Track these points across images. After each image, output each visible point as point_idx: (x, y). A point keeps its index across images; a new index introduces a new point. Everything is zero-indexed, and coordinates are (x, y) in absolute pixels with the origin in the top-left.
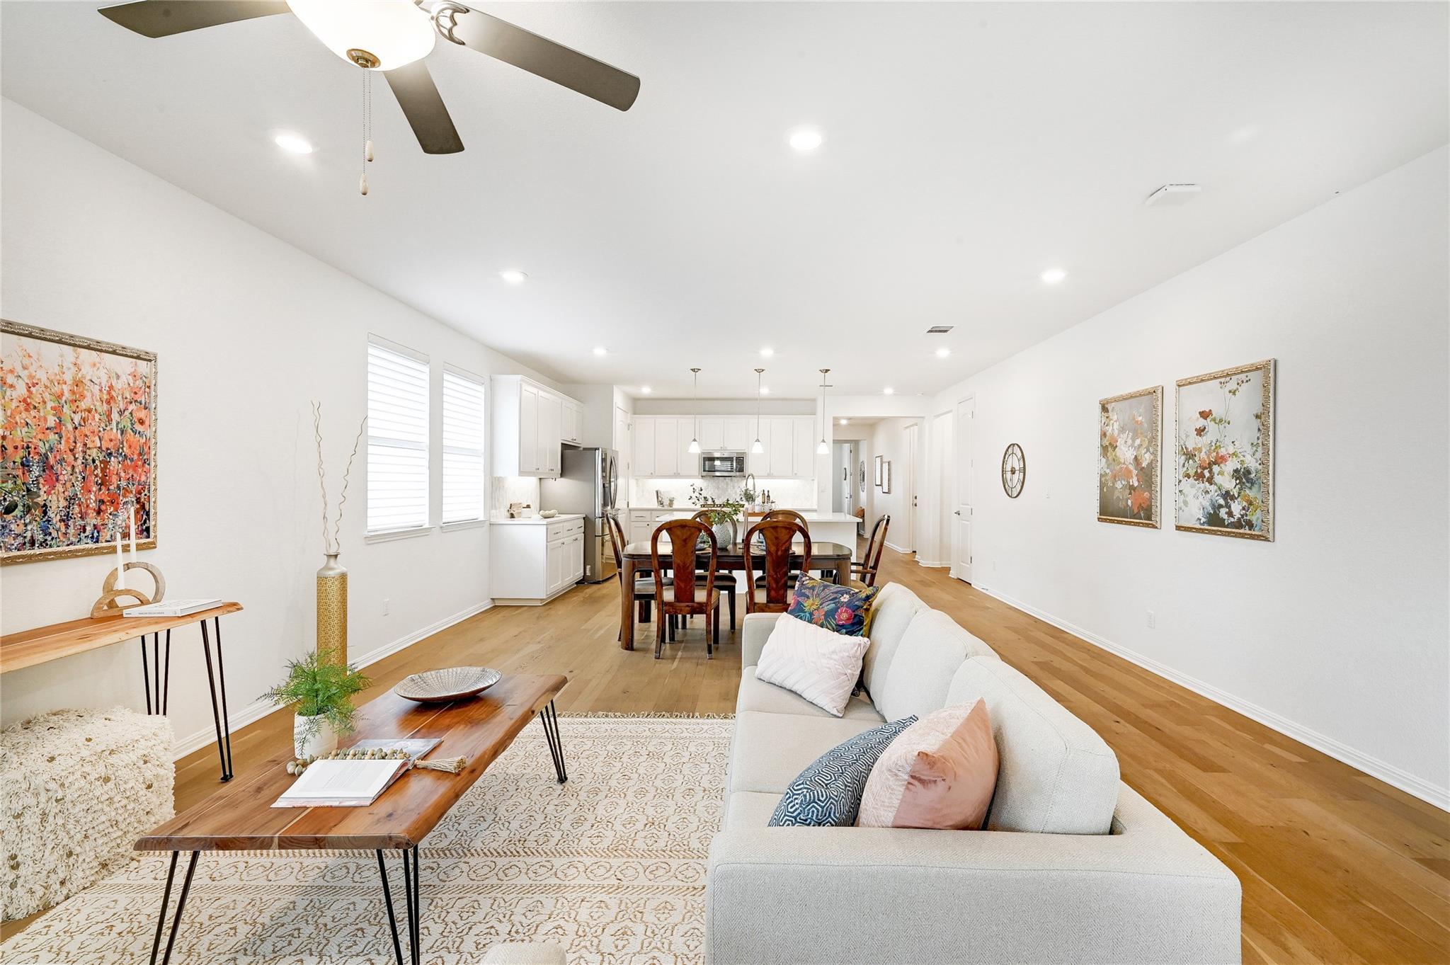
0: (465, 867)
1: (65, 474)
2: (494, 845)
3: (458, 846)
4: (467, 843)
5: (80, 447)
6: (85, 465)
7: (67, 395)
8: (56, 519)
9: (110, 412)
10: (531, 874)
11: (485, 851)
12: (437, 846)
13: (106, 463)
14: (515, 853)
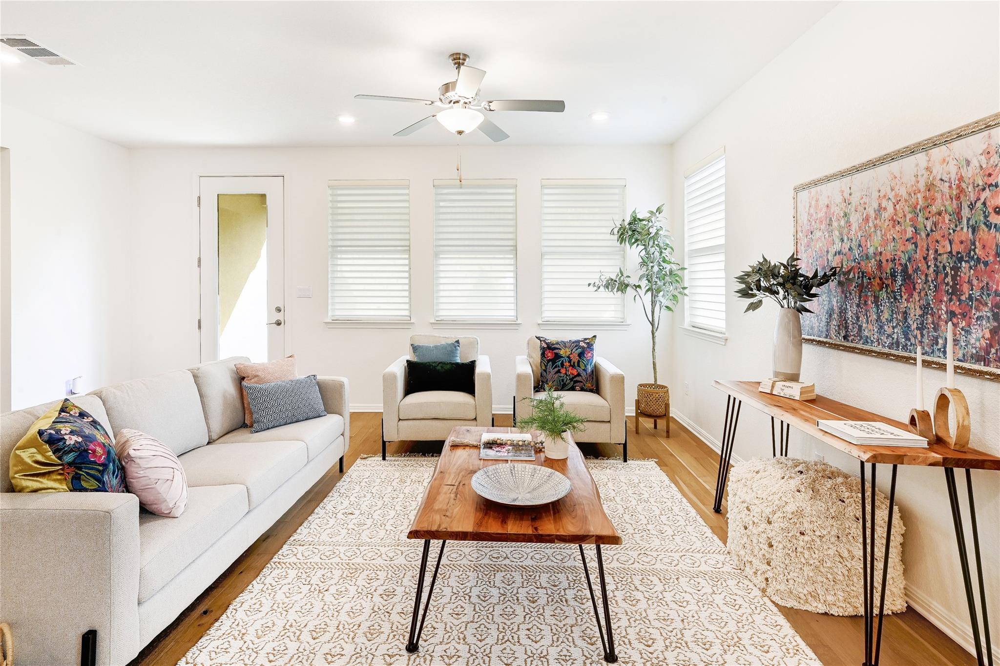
5: (932, 254)
9: (960, 208)
13: (956, 269)
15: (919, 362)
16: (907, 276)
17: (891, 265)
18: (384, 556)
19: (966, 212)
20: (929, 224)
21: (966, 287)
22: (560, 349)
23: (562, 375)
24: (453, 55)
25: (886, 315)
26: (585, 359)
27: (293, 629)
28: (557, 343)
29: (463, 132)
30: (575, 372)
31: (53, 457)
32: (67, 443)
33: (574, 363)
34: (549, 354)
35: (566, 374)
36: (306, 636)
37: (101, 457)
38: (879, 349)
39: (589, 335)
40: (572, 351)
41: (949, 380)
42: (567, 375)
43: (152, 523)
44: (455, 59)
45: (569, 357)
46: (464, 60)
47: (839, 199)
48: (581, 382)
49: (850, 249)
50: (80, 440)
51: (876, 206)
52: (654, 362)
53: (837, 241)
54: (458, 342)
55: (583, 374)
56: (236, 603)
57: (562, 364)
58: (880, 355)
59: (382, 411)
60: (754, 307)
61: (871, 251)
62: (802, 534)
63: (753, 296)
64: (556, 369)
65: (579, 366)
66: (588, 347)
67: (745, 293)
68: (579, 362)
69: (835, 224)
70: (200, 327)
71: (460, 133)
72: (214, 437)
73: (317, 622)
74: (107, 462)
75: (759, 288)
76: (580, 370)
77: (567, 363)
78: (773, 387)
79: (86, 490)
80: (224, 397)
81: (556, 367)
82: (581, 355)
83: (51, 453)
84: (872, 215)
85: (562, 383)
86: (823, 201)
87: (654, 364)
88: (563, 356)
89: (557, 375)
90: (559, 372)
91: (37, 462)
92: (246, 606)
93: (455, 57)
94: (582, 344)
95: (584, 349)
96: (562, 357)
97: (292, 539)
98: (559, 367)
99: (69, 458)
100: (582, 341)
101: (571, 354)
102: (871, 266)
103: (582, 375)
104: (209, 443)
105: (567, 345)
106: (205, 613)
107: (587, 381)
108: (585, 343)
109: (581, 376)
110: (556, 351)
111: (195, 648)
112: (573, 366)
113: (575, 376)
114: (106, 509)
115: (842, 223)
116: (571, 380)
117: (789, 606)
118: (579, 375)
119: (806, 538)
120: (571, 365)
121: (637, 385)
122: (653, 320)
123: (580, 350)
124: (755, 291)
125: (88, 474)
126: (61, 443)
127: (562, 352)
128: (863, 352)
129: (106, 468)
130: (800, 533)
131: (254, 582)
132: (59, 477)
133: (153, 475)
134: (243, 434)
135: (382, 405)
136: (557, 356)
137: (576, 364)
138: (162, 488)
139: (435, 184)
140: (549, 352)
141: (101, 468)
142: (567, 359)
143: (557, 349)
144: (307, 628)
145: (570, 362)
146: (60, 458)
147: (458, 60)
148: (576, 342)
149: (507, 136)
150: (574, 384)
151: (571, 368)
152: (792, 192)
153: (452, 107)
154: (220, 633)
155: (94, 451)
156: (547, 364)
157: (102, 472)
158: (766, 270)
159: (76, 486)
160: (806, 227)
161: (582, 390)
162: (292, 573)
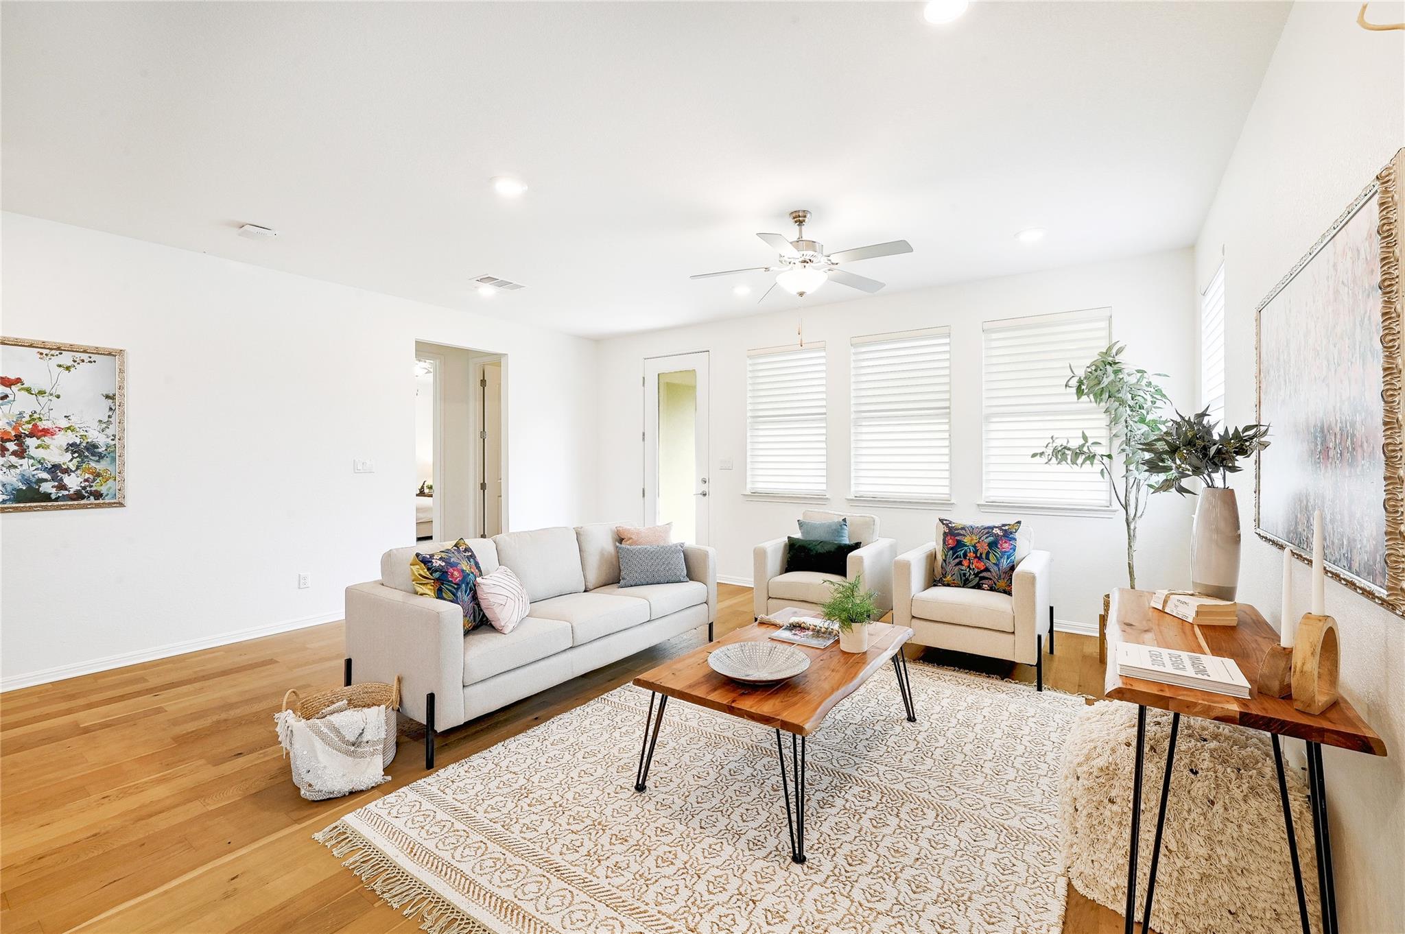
0: (754, 738)
2: (730, 747)
3: (756, 754)
4: (748, 754)
10: (714, 722)
11: (737, 745)
12: (772, 759)
14: (718, 737)
18: (683, 716)
22: (964, 535)
23: (964, 568)
24: (792, 213)
26: (998, 550)
27: (577, 747)
28: (963, 528)
29: (804, 293)
30: (981, 566)
31: (428, 573)
32: (434, 565)
33: (981, 554)
34: (951, 541)
35: (969, 567)
36: (580, 755)
37: (457, 578)
39: (1011, 520)
40: (980, 538)
42: (970, 569)
43: (488, 634)
44: (794, 218)
45: (975, 546)
46: (805, 217)
48: (991, 579)
50: (443, 564)
52: (1129, 564)
54: (844, 520)
55: (994, 569)
56: (556, 718)
57: (965, 555)
59: (753, 586)
60: (1168, 485)
62: (1112, 801)
64: (957, 560)
65: (988, 558)
66: (1004, 536)
68: (988, 553)
70: (644, 496)
71: (801, 294)
72: (590, 586)
73: (594, 748)
74: (460, 583)
76: (989, 564)
77: (972, 554)
78: (1165, 602)
79: (445, 599)
80: (602, 554)
81: (957, 557)
82: (993, 545)
83: (426, 570)
85: (964, 578)
87: (1129, 567)
88: (968, 544)
89: (957, 568)
90: (960, 563)
91: (421, 575)
92: (561, 722)
93: (794, 215)
94: (996, 531)
95: (1002, 538)
96: (966, 546)
97: (627, 685)
98: (960, 557)
99: (437, 575)
100: (996, 527)
101: (979, 542)
103: (992, 570)
104: (585, 591)
105: (975, 531)
106: (536, 718)
107: (1000, 578)
108: (1001, 529)
109: (990, 571)
110: (958, 538)
111: (513, 738)
112: (979, 558)
113: (982, 571)
114: (438, 611)
116: (976, 575)
117: (1090, 897)
118: (987, 570)
119: (1115, 808)
120: (976, 557)
121: (1103, 595)
122: (1127, 505)
123: (991, 539)
125: (447, 589)
126: (430, 564)
127: (966, 540)
129: (459, 588)
130: (1110, 800)
131: (578, 708)
132: (431, 587)
133: (492, 599)
134: (613, 589)
135: (753, 580)
136: (960, 544)
137: (984, 556)
138: (497, 610)
139: (853, 343)
140: (951, 538)
141: (456, 586)
142: (972, 548)
143: (961, 535)
144: (585, 750)
145: (975, 552)
146: (431, 574)
147: (799, 218)
148: (988, 528)
149: (883, 285)
150: (980, 580)
151: (977, 560)
153: (792, 269)
154: (534, 733)
155: (452, 574)
156: (948, 552)
157: (457, 589)
159: (439, 595)
161: (992, 589)
162: (608, 709)
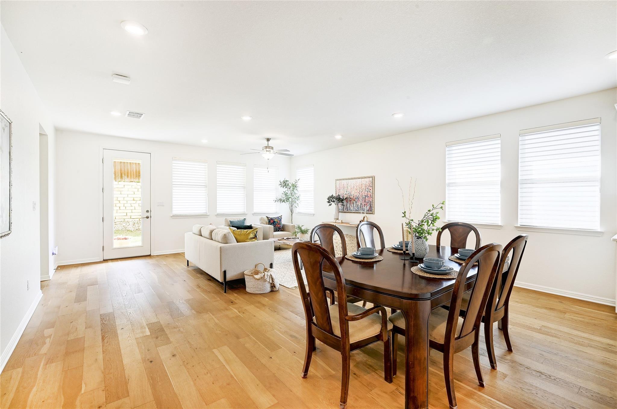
1: (360, 199)
5: (362, 195)
6: (363, 198)
7: (360, 187)
8: (359, 207)
9: (366, 188)
13: (365, 198)
15: (365, 213)
16: (358, 199)
17: (356, 197)
19: (367, 189)
20: (362, 190)
21: (366, 201)
25: (355, 205)
28: (273, 218)
38: (354, 211)
39: (280, 215)
40: (277, 220)
41: (365, 215)
47: (346, 184)
48: (281, 229)
49: (348, 193)
51: (353, 186)
53: (346, 192)
54: (245, 219)
57: (276, 224)
58: (353, 212)
60: (330, 205)
61: (352, 194)
63: (330, 203)
67: (329, 202)
68: (280, 223)
69: (345, 188)
75: (331, 201)
76: (281, 225)
82: (279, 221)
84: (352, 188)
86: (342, 184)
90: (275, 226)
95: (280, 219)
100: (279, 217)
102: (352, 197)
110: (274, 220)
115: (347, 188)
116: (278, 228)
118: (280, 227)
122: (292, 211)
124: (331, 202)
128: (350, 212)
136: (274, 222)
139: (217, 163)
140: (271, 221)
142: (276, 222)
145: (278, 223)
148: (277, 217)
151: (278, 225)
152: (335, 181)
158: (332, 197)
160: (339, 188)
161: (281, 231)
